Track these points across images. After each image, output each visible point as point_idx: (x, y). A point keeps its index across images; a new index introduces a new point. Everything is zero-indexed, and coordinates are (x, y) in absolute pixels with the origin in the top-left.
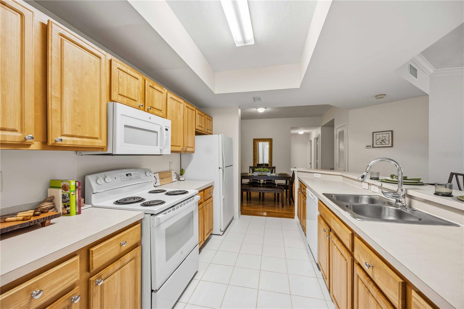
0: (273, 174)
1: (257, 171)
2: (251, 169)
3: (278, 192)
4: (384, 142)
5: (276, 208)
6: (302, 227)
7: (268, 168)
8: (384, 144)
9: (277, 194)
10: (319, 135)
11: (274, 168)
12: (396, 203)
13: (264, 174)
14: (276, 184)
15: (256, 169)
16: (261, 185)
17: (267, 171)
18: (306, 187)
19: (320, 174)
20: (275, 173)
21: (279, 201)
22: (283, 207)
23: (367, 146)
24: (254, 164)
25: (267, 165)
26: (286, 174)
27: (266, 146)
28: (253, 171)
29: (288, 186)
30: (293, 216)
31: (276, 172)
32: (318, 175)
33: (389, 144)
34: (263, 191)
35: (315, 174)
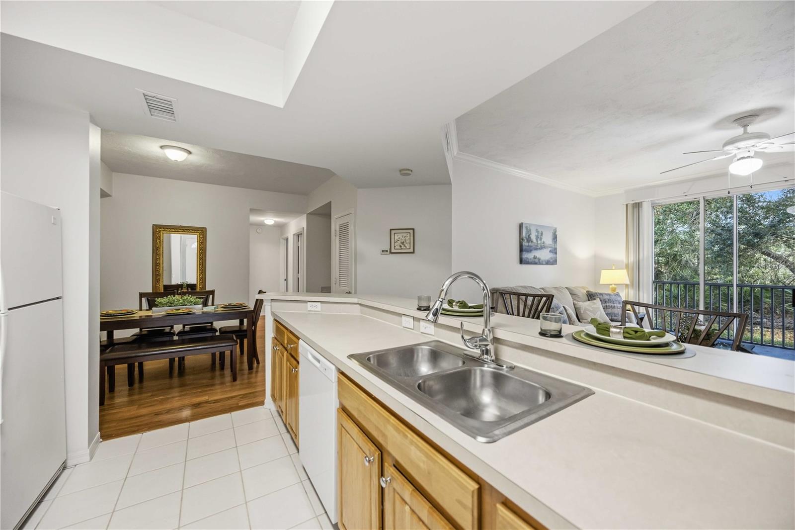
0: (210, 309)
1: (162, 305)
2: (143, 299)
3: (222, 350)
4: (405, 246)
5: (217, 387)
6: (285, 425)
7: (193, 294)
8: (404, 248)
9: (218, 354)
10: (303, 228)
11: (212, 292)
12: (481, 356)
13: (183, 309)
14: (216, 331)
15: (159, 300)
16: (176, 338)
17: (192, 302)
18: (298, 338)
19: (319, 304)
20: (213, 305)
21: (225, 367)
22: (235, 379)
23: (383, 251)
24: (154, 287)
25: (192, 287)
26: (240, 306)
27: (191, 245)
28: (152, 305)
29: (246, 331)
30: (259, 399)
31: (215, 304)
32: (316, 305)
33: (410, 249)
34: (181, 355)
35: (309, 303)
